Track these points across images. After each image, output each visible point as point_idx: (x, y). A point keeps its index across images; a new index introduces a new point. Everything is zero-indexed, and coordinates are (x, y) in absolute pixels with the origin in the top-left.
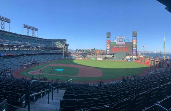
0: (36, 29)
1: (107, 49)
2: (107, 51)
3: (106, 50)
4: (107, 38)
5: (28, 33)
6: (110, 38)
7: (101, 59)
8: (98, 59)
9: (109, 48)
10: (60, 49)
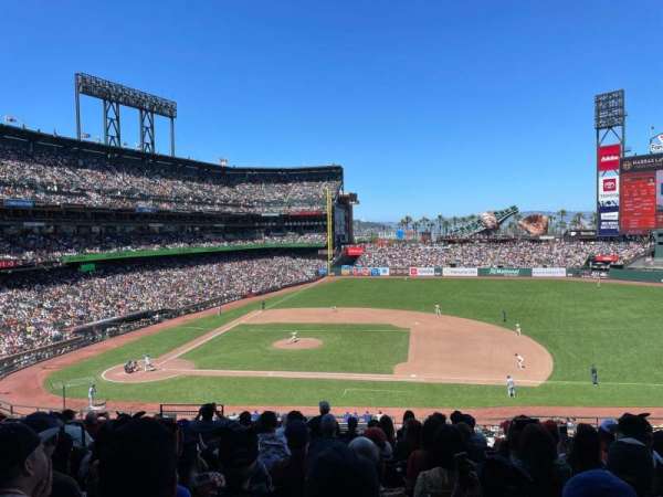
0: (168, 110)
1: (603, 209)
2: (604, 216)
3: (594, 209)
4: (598, 129)
5: (112, 132)
6: (618, 129)
7: (560, 272)
8: (538, 272)
9: (613, 197)
10: (308, 223)
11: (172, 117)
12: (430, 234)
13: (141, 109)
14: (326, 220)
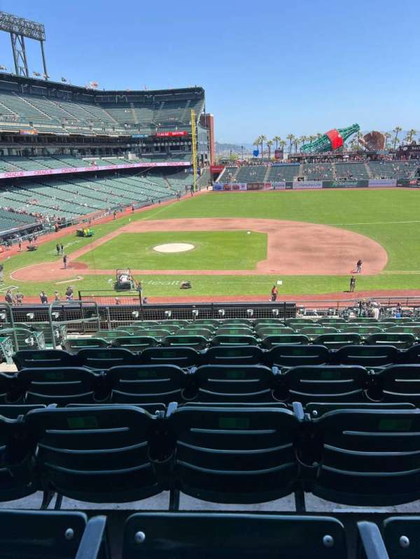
0: (36, 32)
7: (392, 183)
8: (373, 183)
10: (174, 144)
11: (41, 40)
12: (282, 152)
13: (12, 32)
14: (191, 140)
